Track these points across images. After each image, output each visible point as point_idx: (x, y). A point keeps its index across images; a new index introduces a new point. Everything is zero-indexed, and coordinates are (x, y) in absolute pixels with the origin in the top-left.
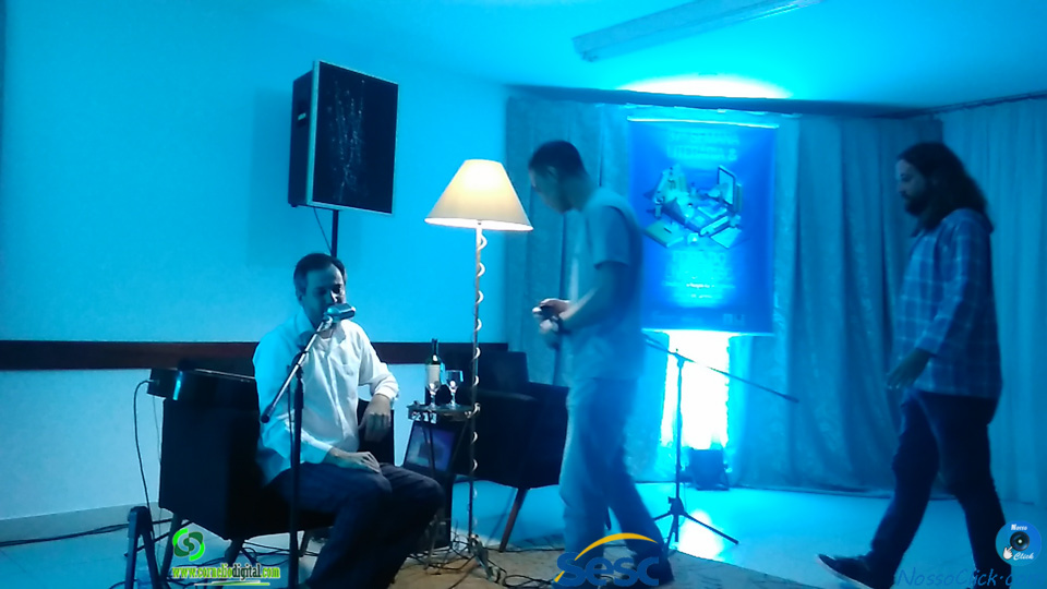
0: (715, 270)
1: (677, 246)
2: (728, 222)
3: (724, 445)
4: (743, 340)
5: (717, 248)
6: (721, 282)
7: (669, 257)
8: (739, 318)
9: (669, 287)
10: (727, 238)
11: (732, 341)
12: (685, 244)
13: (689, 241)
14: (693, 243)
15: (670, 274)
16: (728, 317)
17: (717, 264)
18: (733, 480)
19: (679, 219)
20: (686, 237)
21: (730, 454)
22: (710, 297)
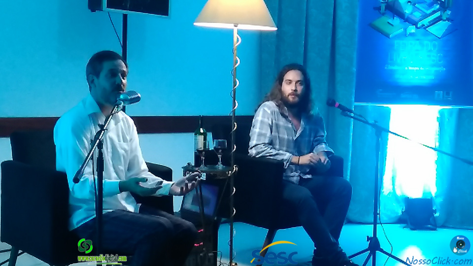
0: (429, 56)
1: (398, 37)
2: (441, 16)
3: (434, 195)
4: (451, 112)
5: (430, 38)
6: (433, 66)
7: (392, 45)
8: (448, 94)
9: (392, 70)
10: (439, 29)
11: (442, 113)
12: (405, 35)
13: (408, 32)
14: (411, 34)
15: (392, 60)
16: (439, 94)
17: (430, 51)
18: (440, 222)
19: (401, 15)
20: (405, 30)
21: (438, 201)
22: (424, 77)
